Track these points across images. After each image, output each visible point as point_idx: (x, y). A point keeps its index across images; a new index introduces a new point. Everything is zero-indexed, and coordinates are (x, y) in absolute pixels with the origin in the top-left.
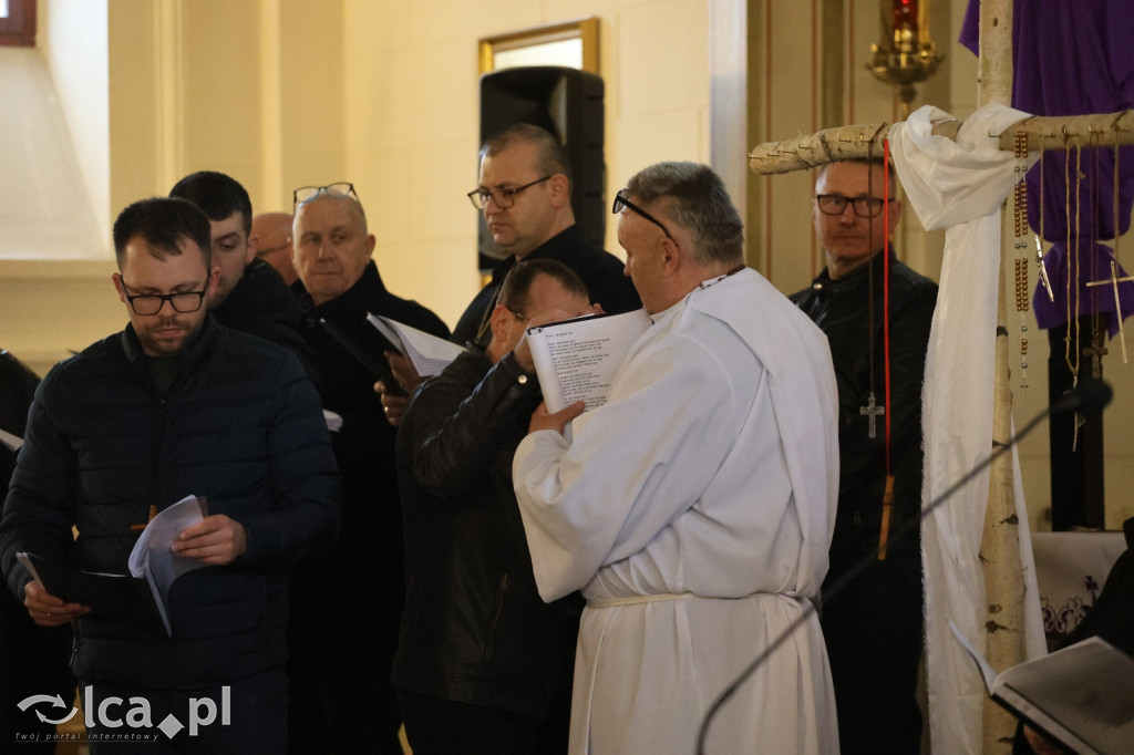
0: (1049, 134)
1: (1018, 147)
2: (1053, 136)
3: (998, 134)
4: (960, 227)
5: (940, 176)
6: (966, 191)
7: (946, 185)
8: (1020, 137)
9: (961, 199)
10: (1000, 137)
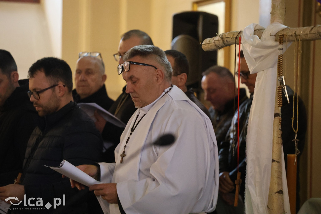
0: (290, 35)
1: (280, 40)
2: (292, 36)
3: (274, 35)
4: (261, 72)
5: (253, 52)
6: (263, 58)
7: (256, 55)
8: (280, 36)
9: (262, 61)
10: (275, 36)
